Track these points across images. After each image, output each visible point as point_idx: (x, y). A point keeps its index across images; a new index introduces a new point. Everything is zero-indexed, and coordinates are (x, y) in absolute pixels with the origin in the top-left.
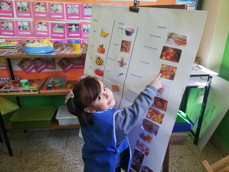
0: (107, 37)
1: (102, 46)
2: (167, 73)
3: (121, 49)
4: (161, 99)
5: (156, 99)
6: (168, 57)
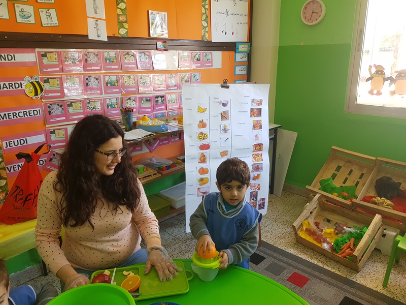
0: (205, 112)
1: (202, 122)
2: (257, 126)
3: (222, 118)
4: (259, 144)
5: (256, 146)
6: (255, 115)
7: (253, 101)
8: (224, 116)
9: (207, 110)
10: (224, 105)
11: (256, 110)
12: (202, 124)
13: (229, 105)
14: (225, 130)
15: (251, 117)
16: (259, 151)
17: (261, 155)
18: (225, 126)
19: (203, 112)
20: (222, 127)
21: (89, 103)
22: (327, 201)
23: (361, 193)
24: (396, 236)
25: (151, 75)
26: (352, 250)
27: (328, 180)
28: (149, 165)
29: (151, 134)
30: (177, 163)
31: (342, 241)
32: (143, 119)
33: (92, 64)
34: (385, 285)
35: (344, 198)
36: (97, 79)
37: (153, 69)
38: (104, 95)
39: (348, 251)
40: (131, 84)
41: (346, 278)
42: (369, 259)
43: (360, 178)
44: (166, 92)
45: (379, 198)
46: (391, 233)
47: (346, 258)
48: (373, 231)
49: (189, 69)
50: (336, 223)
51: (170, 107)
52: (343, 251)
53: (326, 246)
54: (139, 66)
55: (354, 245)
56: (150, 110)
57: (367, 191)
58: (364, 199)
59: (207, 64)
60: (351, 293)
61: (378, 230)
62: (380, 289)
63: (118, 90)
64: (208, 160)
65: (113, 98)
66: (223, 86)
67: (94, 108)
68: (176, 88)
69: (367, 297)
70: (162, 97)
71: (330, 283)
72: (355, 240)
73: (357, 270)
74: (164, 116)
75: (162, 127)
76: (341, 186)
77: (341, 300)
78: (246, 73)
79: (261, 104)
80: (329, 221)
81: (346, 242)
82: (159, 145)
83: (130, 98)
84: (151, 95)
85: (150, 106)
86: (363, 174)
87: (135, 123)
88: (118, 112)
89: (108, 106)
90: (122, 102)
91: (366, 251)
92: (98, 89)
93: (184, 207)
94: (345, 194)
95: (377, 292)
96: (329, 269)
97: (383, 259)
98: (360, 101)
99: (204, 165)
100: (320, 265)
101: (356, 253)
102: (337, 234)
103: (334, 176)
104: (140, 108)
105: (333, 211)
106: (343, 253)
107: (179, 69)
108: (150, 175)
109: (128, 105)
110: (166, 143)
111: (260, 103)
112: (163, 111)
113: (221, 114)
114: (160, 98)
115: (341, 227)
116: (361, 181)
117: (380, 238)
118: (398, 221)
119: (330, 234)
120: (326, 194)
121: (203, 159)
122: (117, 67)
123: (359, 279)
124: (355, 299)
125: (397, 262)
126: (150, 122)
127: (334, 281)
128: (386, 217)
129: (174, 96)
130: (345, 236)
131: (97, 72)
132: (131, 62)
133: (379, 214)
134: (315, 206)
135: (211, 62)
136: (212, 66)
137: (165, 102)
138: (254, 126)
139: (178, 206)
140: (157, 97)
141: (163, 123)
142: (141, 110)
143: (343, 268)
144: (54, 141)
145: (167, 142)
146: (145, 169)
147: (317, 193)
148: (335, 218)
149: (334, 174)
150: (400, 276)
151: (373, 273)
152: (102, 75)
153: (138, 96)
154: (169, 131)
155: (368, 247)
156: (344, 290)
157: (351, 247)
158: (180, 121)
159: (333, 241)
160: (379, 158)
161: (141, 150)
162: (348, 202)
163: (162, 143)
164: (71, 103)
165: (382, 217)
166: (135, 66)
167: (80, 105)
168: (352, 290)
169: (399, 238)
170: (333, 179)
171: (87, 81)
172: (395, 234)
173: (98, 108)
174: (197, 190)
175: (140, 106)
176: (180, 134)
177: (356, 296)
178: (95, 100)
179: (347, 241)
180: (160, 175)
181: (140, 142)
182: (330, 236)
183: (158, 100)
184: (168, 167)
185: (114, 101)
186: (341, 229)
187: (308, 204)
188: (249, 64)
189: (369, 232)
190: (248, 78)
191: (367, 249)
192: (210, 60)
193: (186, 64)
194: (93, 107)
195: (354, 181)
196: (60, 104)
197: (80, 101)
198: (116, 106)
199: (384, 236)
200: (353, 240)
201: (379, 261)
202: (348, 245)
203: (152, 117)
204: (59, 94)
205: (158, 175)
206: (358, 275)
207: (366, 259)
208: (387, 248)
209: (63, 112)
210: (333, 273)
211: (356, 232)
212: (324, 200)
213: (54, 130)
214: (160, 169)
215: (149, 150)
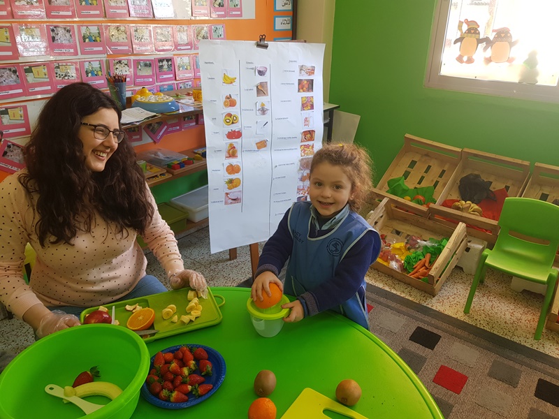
0: (234, 83)
1: (229, 97)
2: (308, 105)
3: (258, 93)
4: (309, 131)
5: (305, 133)
6: (305, 89)
7: (301, 68)
8: (261, 90)
9: (237, 80)
10: (261, 73)
11: (306, 82)
12: (230, 102)
13: (267, 74)
14: (263, 111)
15: (299, 91)
16: (309, 140)
17: (313, 147)
18: (263, 105)
19: (231, 83)
20: (259, 106)
21: (58, 67)
22: (396, 207)
23: (441, 195)
24: (483, 249)
25: (152, 26)
26: (427, 268)
27: (399, 180)
28: (153, 162)
29: (155, 116)
30: (194, 159)
31: (415, 258)
32: (142, 93)
33: (60, 6)
34: (467, 311)
35: (419, 203)
36: (68, 31)
37: (154, 16)
38: (80, 56)
39: (422, 270)
40: (122, 40)
41: (419, 304)
42: (448, 279)
43: (441, 176)
44: (174, 53)
45: (464, 202)
46: (477, 246)
47: (420, 279)
48: (455, 243)
49: (207, 18)
50: (408, 235)
51: (181, 76)
52: (415, 270)
53: (394, 265)
54: (132, 12)
55: (430, 262)
56: (151, 80)
57: (449, 193)
58: (445, 204)
59: (234, 13)
60: (425, 322)
61: (461, 242)
62: (460, 316)
63: (101, 49)
64: (239, 154)
65: (94, 61)
66: (259, 45)
67: (66, 76)
68: (189, 47)
69: (445, 326)
70: (168, 60)
71: (399, 312)
72: (431, 257)
73: (432, 294)
74: (172, 89)
75: (171, 106)
76: (415, 188)
77: (413, 331)
78: (290, 28)
79: (313, 73)
80: (398, 233)
81: (420, 260)
82: (166, 132)
83: (120, 62)
84: (152, 58)
85: (151, 74)
86: (443, 172)
87: (129, 99)
88: (103, 81)
89: (87, 73)
90: (108, 67)
91: (444, 270)
92: (70, 47)
93: (206, 220)
94: (421, 198)
95: (457, 319)
96: (398, 294)
97: (465, 279)
98: (445, 71)
99: (234, 161)
100: (387, 289)
101: (433, 272)
102: (409, 249)
103: (406, 175)
104: (136, 76)
105: (404, 220)
106: (416, 272)
107: (193, 18)
108: (156, 176)
109: (118, 72)
110: (178, 130)
111: (312, 71)
112: (170, 82)
113: (257, 87)
114: (165, 63)
115: (413, 240)
116: (441, 181)
117: (463, 253)
118: (486, 230)
119: (399, 249)
120: (395, 198)
121: (232, 153)
122: (98, 12)
123: (435, 304)
124: (430, 330)
125: (482, 282)
126: (152, 98)
127: (404, 309)
128: (472, 226)
129: (186, 60)
130: (419, 252)
131: (68, 20)
132: (120, 5)
133: (463, 222)
134: (381, 215)
135: (240, 10)
136: (241, 15)
137: (173, 68)
138: (303, 105)
139: (198, 218)
140: (161, 60)
141: (171, 98)
142: (138, 80)
143: (415, 292)
144: (7, 126)
145: (178, 128)
146: (148, 168)
147: (384, 197)
148: (406, 229)
149: (406, 171)
150: (485, 298)
151: (453, 297)
152: (75, 25)
153: (132, 58)
154: (181, 111)
155: (448, 264)
156: (417, 320)
157: (427, 265)
158: (197, 97)
159: (403, 258)
160: (466, 150)
161: (140, 139)
162: (424, 208)
163: (170, 129)
164: (30, 67)
165: (467, 226)
166: (126, 11)
167: (44, 70)
168: (427, 319)
169: (487, 252)
170: (405, 179)
171: (52, 34)
172: (481, 247)
173: (73, 76)
174: (224, 195)
175: (135, 74)
176: (197, 116)
177: (432, 325)
178: (67, 63)
179: (421, 257)
180: (171, 176)
181: (138, 127)
182: (399, 252)
183: (163, 65)
184: (182, 164)
185: (96, 65)
186: (414, 243)
187: (372, 212)
188: (294, 15)
189: (449, 245)
190: (293, 35)
191: (446, 267)
192: (239, 6)
193: (203, 11)
194: (64, 74)
195: (433, 181)
196: (13, 69)
197: (45, 64)
198: (100, 73)
199: (468, 249)
200: (428, 256)
201: (460, 281)
202: (422, 262)
203: (155, 91)
204: (10, 53)
205: (168, 176)
206: (434, 300)
207: (445, 279)
208: (471, 265)
209: (19, 81)
210: (403, 298)
211: (433, 247)
212: (393, 206)
213: (7, 109)
214: (170, 168)
215: (152, 139)
